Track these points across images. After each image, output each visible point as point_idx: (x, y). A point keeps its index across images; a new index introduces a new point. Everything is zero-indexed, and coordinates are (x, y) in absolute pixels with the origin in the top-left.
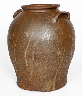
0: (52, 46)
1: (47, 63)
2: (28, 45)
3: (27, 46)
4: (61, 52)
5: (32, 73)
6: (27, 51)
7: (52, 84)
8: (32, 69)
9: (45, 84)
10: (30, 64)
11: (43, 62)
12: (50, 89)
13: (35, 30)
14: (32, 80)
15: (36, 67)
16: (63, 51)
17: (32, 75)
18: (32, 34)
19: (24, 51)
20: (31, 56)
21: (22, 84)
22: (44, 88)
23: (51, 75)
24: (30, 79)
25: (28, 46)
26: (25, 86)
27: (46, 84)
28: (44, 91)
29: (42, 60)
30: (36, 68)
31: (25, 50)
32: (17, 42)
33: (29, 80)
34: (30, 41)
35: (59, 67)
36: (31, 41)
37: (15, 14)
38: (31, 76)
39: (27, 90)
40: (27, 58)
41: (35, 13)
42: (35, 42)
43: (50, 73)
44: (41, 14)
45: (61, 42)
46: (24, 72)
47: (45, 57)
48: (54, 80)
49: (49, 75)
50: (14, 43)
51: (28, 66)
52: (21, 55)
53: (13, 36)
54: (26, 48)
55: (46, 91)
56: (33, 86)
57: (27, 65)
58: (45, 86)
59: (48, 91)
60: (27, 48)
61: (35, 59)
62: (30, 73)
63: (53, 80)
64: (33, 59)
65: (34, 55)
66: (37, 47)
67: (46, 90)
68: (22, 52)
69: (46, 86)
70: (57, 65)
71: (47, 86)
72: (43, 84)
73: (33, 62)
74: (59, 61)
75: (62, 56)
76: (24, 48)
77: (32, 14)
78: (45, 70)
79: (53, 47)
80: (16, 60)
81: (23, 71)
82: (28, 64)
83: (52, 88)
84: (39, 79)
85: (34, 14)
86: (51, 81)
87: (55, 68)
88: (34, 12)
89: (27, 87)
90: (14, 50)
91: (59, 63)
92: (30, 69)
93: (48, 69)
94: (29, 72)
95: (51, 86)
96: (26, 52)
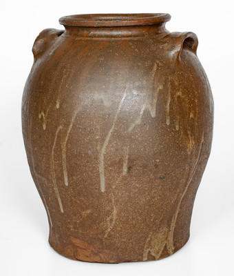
0: (175, 128)
1: (160, 178)
2: (111, 131)
3: (106, 135)
4: (196, 144)
5: (115, 212)
6: (107, 147)
7: (167, 238)
8: (117, 201)
9: (151, 239)
10: (114, 187)
11: (151, 175)
12: (163, 252)
13: (127, 86)
14: (113, 231)
15: (130, 193)
16: (200, 142)
17: (115, 218)
18: (121, 97)
19: (98, 148)
20: (120, 163)
21: (80, 248)
22: (148, 250)
23: (166, 211)
24: (109, 230)
25: (110, 134)
26: (90, 253)
27: (153, 237)
28: (149, 260)
29: (150, 170)
30: (128, 196)
31: (102, 145)
32: (73, 125)
33: (103, 233)
34: (116, 117)
35: (187, 188)
36: (119, 118)
37: (39, 42)
38: (111, 220)
39: (96, 262)
40: (105, 168)
41: (116, 39)
42: (133, 121)
43: (166, 205)
44: (134, 41)
45: (195, 116)
46: (89, 212)
47: (158, 161)
48: (173, 225)
49: (162, 212)
50: (61, 127)
51: (106, 192)
52: (87, 162)
53: (58, 106)
54: (103, 140)
55: (152, 258)
56: (118, 249)
57: (103, 190)
58: (150, 245)
59: (159, 259)
60: (108, 139)
61: (129, 168)
62: (109, 213)
63: (169, 226)
64: (125, 170)
65: (129, 159)
66: (136, 134)
67: (153, 254)
68: (90, 152)
69: (153, 243)
70: (184, 181)
71: (155, 243)
72: (146, 238)
73: (124, 178)
74: (190, 170)
75: (196, 156)
76: (97, 141)
77: (109, 42)
78: (154, 198)
79: (178, 132)
80: (68, 178)
81: (87, 208)
82: (108, 186)
83: (168, 247)
84: (134, 226)
85: (116, 42)
86: (165, 229)
87: (178, 190)
88: (112, 36)
89: (96, 254)
90: (61, 150)
91: (189, 175)
92: (110, 201)
93: (160, 196)
94: (108, 208)
95: (166, 242)
96: (103, 151)
